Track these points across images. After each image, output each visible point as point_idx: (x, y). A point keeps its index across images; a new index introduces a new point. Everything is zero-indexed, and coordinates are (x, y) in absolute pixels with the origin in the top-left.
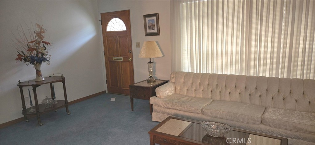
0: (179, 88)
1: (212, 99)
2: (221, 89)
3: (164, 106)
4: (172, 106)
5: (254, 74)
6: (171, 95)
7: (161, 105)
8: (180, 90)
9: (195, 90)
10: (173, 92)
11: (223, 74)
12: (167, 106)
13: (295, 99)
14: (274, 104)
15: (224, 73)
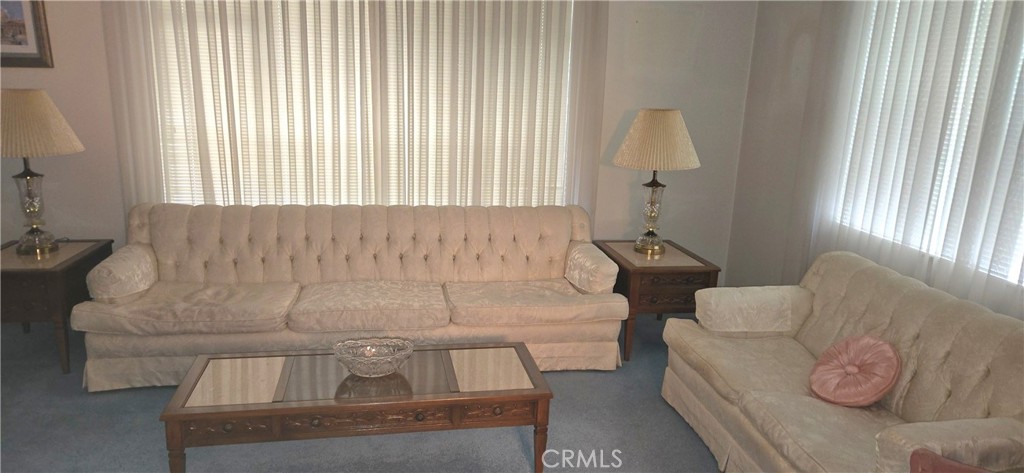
0: (170, 262)
1: (295, 281)
2: (322, 248)
3: (143, 330)
4: (174, 326)
5: (399, 202)
6: (148, 290)
7: (129, 327)
8: (177, 266)
9: (236, 264)
10: (153, 276)
11: (313, 206)
12: (154, 326)
13: (501, 253)
14: (458, 273)
15: (316, 203)
